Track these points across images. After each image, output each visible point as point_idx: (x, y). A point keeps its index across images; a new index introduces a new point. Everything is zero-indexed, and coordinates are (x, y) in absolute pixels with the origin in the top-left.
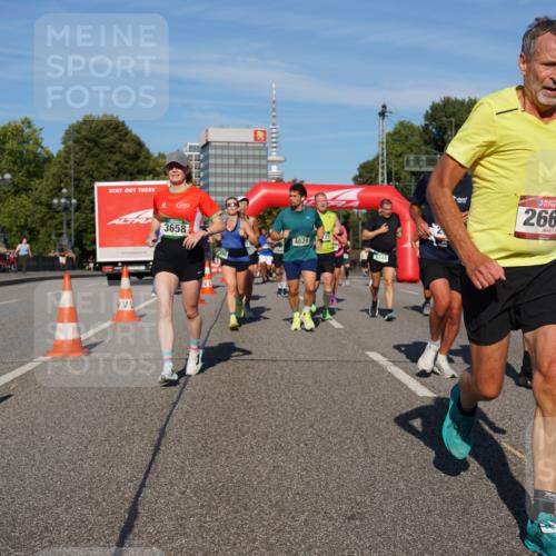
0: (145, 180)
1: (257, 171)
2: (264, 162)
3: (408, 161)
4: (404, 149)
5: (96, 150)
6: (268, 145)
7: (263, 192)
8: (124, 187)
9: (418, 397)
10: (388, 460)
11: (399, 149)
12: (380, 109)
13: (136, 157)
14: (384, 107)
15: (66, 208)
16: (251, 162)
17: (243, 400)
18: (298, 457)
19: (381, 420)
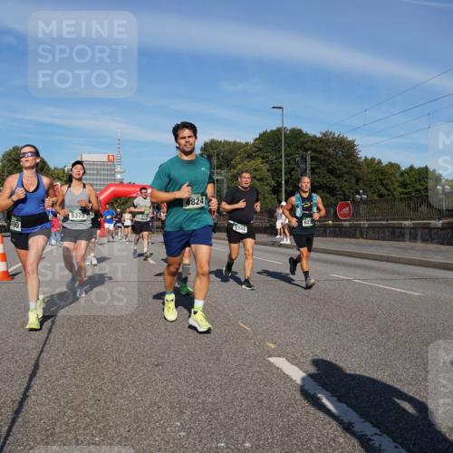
1: (109, 178)
2: (113, 173)
6: (115, 163)
7: (112, 189)
16: (106, 172)
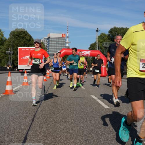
0: (32, 47)
1: (62, 45)
2: (64, 43)
3: (104, 44)
4: (103, 40)
5: (19, 38)
6: (66, 38)
7: (64, 51)
8: (26, 49)
9: (105, 108)
10: (96, 125)
11: (101, 41)
12: (97, 29)
13: (29, 40)
14: (98, 29)
15: (10, 54)
16: (61, 43)
17: (57, 108)
18: (72, 124)
19: (95, 114)
